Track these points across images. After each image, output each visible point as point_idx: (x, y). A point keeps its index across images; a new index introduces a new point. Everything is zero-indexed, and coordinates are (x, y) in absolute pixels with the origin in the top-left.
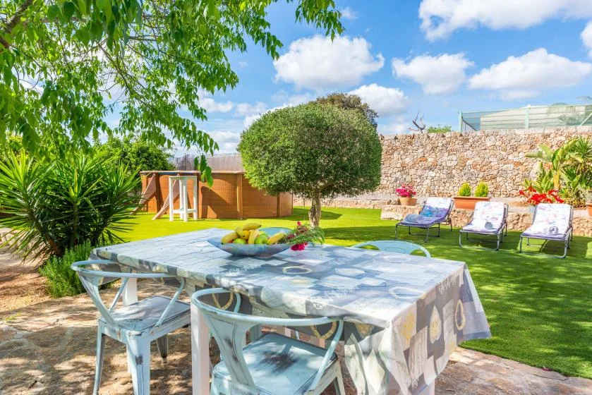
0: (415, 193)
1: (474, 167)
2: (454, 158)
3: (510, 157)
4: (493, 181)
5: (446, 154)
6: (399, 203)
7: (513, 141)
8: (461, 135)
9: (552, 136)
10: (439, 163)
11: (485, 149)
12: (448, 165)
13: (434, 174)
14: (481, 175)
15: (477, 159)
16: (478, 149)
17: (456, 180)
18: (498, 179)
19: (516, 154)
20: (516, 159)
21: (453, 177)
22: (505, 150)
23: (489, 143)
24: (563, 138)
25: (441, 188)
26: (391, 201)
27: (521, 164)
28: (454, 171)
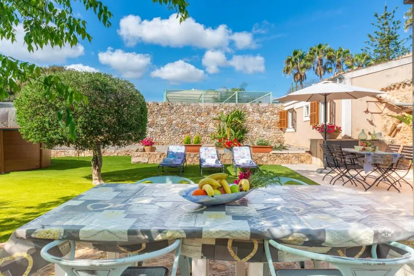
0: (153, 143)
1: (177, 125)
2: (165, 119)
3: (197, 119)
4: (188, 134)
5: (160, 116)
6: (144, 150)
7: (198, 109)
8: (169, 105)
9: (218, 108)
10: (155, 123)
11: (183, 114)
12: (162, 123)
13: (152, 130)
14: (181, 131)
15: (178, 120)
16: (179, 114)
17: (166, 133)
18: (191, 133)
19: (200, 117)
20: (200, 121)
21: (165, 131)
22: (194, 115)
23: (185, 110)
24: (223, 109)
25: (157, 139)
26: (138, 149)
27: (203, 124)
28: (165, 128)
